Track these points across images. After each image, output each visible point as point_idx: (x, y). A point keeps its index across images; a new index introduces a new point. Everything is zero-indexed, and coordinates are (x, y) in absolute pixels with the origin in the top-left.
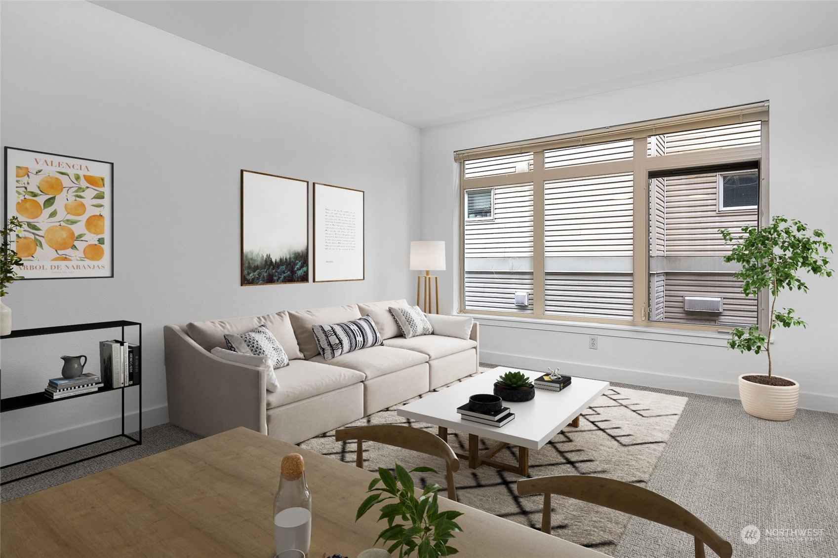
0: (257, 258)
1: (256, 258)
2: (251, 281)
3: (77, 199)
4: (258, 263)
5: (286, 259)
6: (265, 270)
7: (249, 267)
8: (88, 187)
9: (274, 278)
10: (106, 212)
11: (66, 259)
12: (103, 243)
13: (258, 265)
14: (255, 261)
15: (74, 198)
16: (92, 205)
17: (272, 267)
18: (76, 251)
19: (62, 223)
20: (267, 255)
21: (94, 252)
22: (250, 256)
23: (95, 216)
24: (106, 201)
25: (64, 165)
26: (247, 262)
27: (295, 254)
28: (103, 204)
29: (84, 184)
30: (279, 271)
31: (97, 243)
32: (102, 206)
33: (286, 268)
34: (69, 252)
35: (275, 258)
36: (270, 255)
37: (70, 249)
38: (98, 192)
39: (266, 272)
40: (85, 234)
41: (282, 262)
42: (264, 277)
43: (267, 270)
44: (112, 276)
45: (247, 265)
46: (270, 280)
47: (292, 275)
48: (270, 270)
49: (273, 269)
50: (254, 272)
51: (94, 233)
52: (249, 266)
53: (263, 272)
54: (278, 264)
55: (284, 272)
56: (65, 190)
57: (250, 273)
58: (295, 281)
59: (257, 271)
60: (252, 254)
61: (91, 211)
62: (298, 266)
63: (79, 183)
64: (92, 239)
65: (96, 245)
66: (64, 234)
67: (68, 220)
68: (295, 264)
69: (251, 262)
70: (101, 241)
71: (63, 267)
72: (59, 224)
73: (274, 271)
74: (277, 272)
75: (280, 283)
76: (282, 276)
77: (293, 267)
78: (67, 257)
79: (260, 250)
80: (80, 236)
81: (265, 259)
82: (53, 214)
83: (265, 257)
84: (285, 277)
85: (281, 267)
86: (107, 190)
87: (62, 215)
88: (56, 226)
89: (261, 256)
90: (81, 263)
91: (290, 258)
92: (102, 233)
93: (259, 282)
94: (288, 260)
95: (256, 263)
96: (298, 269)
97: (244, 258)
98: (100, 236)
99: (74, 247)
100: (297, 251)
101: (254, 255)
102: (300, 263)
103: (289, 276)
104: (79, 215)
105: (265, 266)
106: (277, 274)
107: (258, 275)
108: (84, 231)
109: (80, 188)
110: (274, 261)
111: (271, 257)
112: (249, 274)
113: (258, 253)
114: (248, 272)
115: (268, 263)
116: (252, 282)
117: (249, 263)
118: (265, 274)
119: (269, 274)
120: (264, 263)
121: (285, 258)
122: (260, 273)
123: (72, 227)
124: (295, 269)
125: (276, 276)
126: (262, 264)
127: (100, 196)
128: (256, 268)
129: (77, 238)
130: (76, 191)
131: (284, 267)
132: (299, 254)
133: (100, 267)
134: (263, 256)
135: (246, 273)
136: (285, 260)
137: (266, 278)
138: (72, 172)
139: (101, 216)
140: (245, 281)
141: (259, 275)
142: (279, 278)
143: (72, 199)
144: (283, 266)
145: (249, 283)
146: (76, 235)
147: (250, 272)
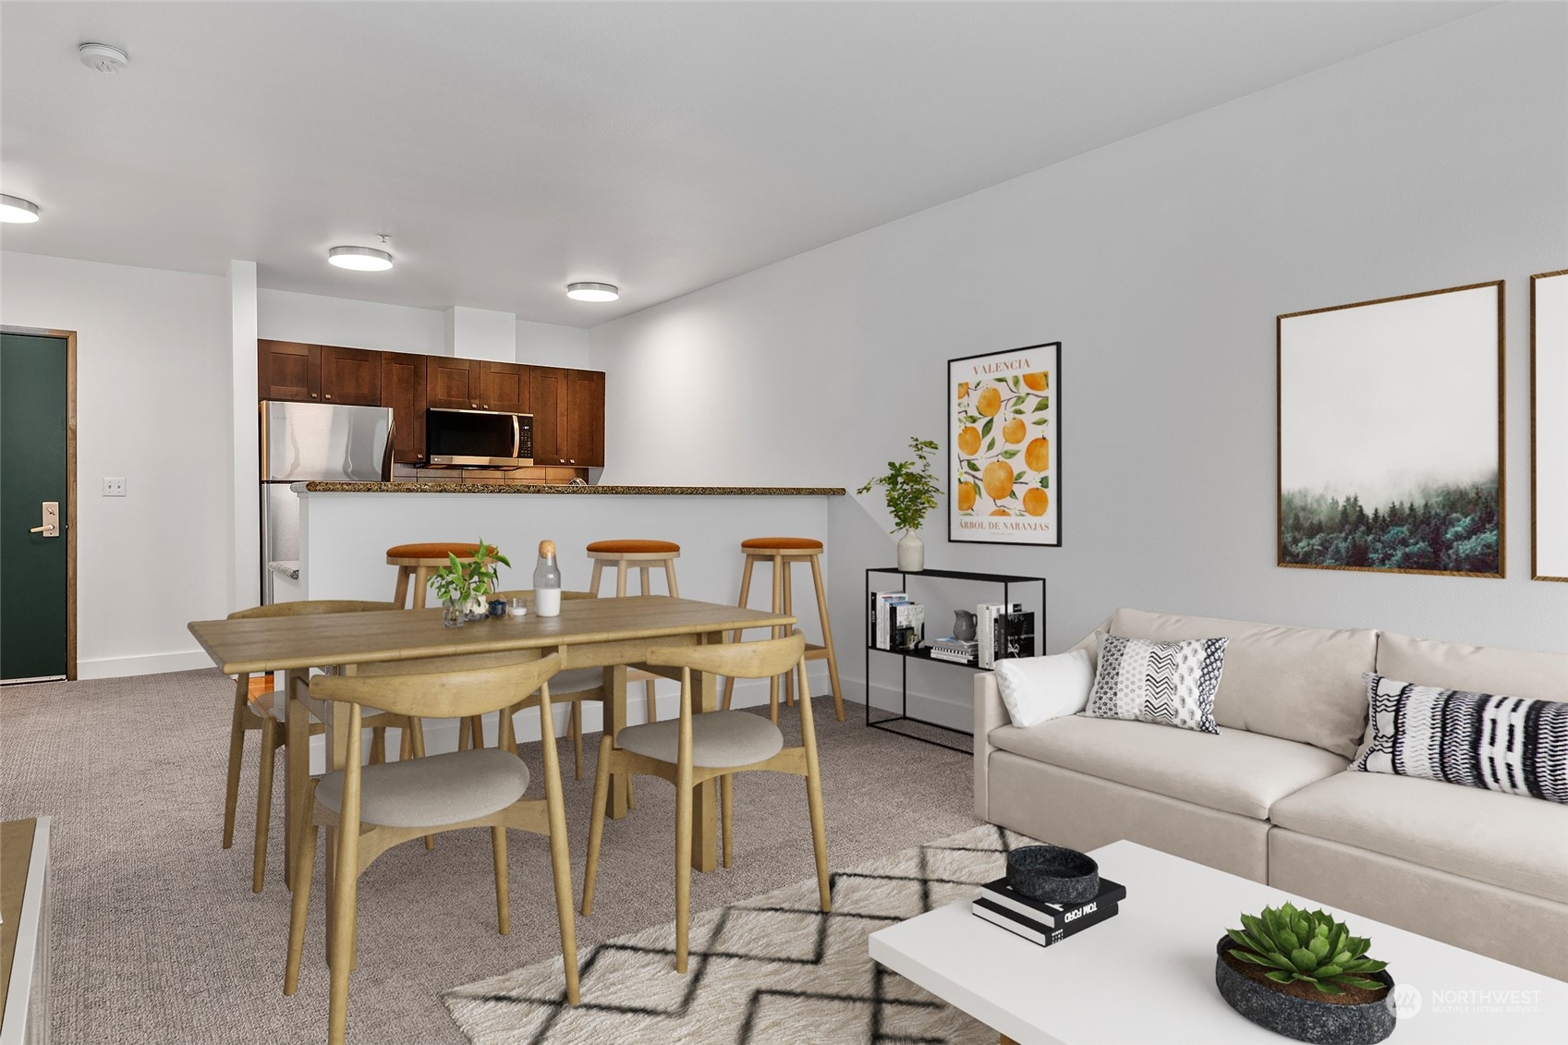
0: (1319, 505)
1: (1315, 506)
2: (1301, 557)
3: (1017, 416)
4: (1323, 516)
5: (1412, 508)
6: (1343, 535)
7: (1297, 526)
8: (1028, 394)
9: (1371, 556)
10: (1050, 431)
11: (1004, 513)
12: (1047, 487)
13: (1320, 522)
14: (1313, 512)
15: (1012, 415)
16: (1034, 423)
17: (1363, 528)
18: (1015, 500)
19: (1001, 458)
20: (1348, 499)
21: (1035, 501)
22: (1298, 502)
23: (1036, 440)
24: (1050, 414)
25: (1002, 366)
26: (1292, 515)
27: (1448, 493)
28: (1046, 418)
29: (1024, 389)
30: (1384, 538)
31: (1039, 485)
32: (1045, 421)
33: (1412, 533)
34: (1007, 501)
35: (1374, 503)
36: (1356, 499)
37: (1009, 497)
38: (1040, 399)
39: (1345, 539)
40: (1025, 472)
41: (1395, 516)
42: (1338, 551)
43: (1347, 535)
44: (1059, 544)
45: (1291, 522)
46: (1358, 559)
47: (1436, 553)
48: (1358, 534)
49: (1369, 531)
50: (1311, 536)
51: (1036, 470)
52: (1297, 524)
53: (1337, 538)
54: (1384, 520)
55: (1404, 543)
56: (1003, 404)
57: (1300, 540)
58: (1445, 569)
59: (1318, 537)
60: (1305, 496)
61: (1033, 433)
62: (1459, 529)
63: (1018, 390)
64: (1033, 479)
65: (1037, 489)
66: (1002, 474)
67: (1006, 452)
68: (1446, 522)
69: (1301, 514)
70: (1044, 482)
71: (1001, 526)
72: (996, 459)
73: (1370, 538)
74: (1379, 541)
75: (1390, 570)
76: (1399, 554)
77: (1437, 529)
78: (1006, 510)
79: (1326, 488)
80: (1020, 476)
81: (1340, 508)
82: (991, 446)
83: (1342, 503)
84: (1407, 556)
85: (1394, 530)
86: (1051, 393)
87: (1001, 445)
88: (994, 463)
89: (1330, 501)
90: (1020, 520)
91: (1426, 505)
92: (1046, 468)
93: (1323, 561)
94: (1420, 511)
95: (1317, 518)
96: (1459, 537)
97: (1283, 507)
98: (1043, 474)
99: (1013, 494)
100: (1452, 487)
101: (1309, 499)
102: (1468, 520)
103: (1421, 554)
104: (1019, 442)
105: (1343, 526)
106: (1379, 545)
107: (1321, 544)
108: (1024, 467)
109: (1019, 398)
110: (1369, 512)
111: (1360, 503)
112: (1296, 541)
113: (1322, 496)
114: (1294, 537)
115: (1353, 518)
116: (1304, 561)
117: (1297, 518)
118: (1343, 546)
119: (1355, 545)
120: (1338, 519)
121: (1407, 506)
122: (1326, 541)
123: (1010, 462)
124: (1448, 536)
125: (1376, 551)
126: (1331, 519)
127: (1042, 406)
128: (1315, 530)
129: (1016, 479)
130: (1015, 405)
131: (1405, 529)
132: (1462, 494)
133: (1044, 527)
134: (1335, 503)
135: (1290, 539)
136: (1407, 511)
137: (1344, 556)
138: (1008, 374)
139: (1044, 439)
140: (1286, 557)
141: (1325, 545)
142: (1387, 557)
143: (1010, 416)
144: (1402, 526)
145: (1297, 563)
146: (1015, 474)
147: (1298, 537)
